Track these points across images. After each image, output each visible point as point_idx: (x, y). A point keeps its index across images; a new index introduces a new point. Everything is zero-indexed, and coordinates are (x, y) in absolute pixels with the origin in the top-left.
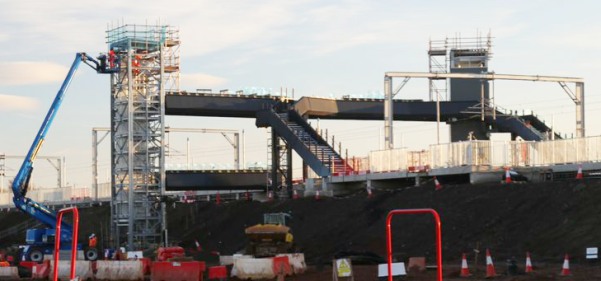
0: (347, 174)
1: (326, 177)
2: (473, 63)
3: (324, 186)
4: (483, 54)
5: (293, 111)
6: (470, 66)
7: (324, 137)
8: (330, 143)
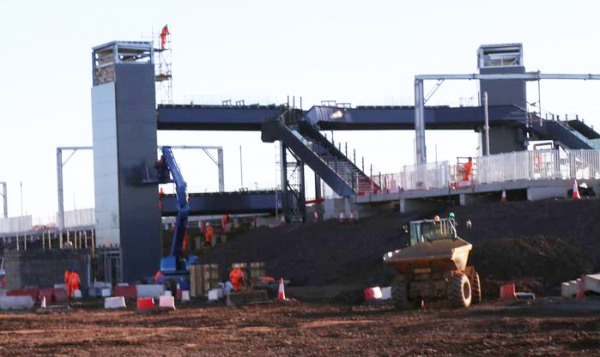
0: (375, 192)
1: (349, 197)
2: (506, 61)
3: (348, 207)
4: (517, 51)
5: (305, 122)
6: (502, 66)
7: (343, 151)
8: (350, 157)
